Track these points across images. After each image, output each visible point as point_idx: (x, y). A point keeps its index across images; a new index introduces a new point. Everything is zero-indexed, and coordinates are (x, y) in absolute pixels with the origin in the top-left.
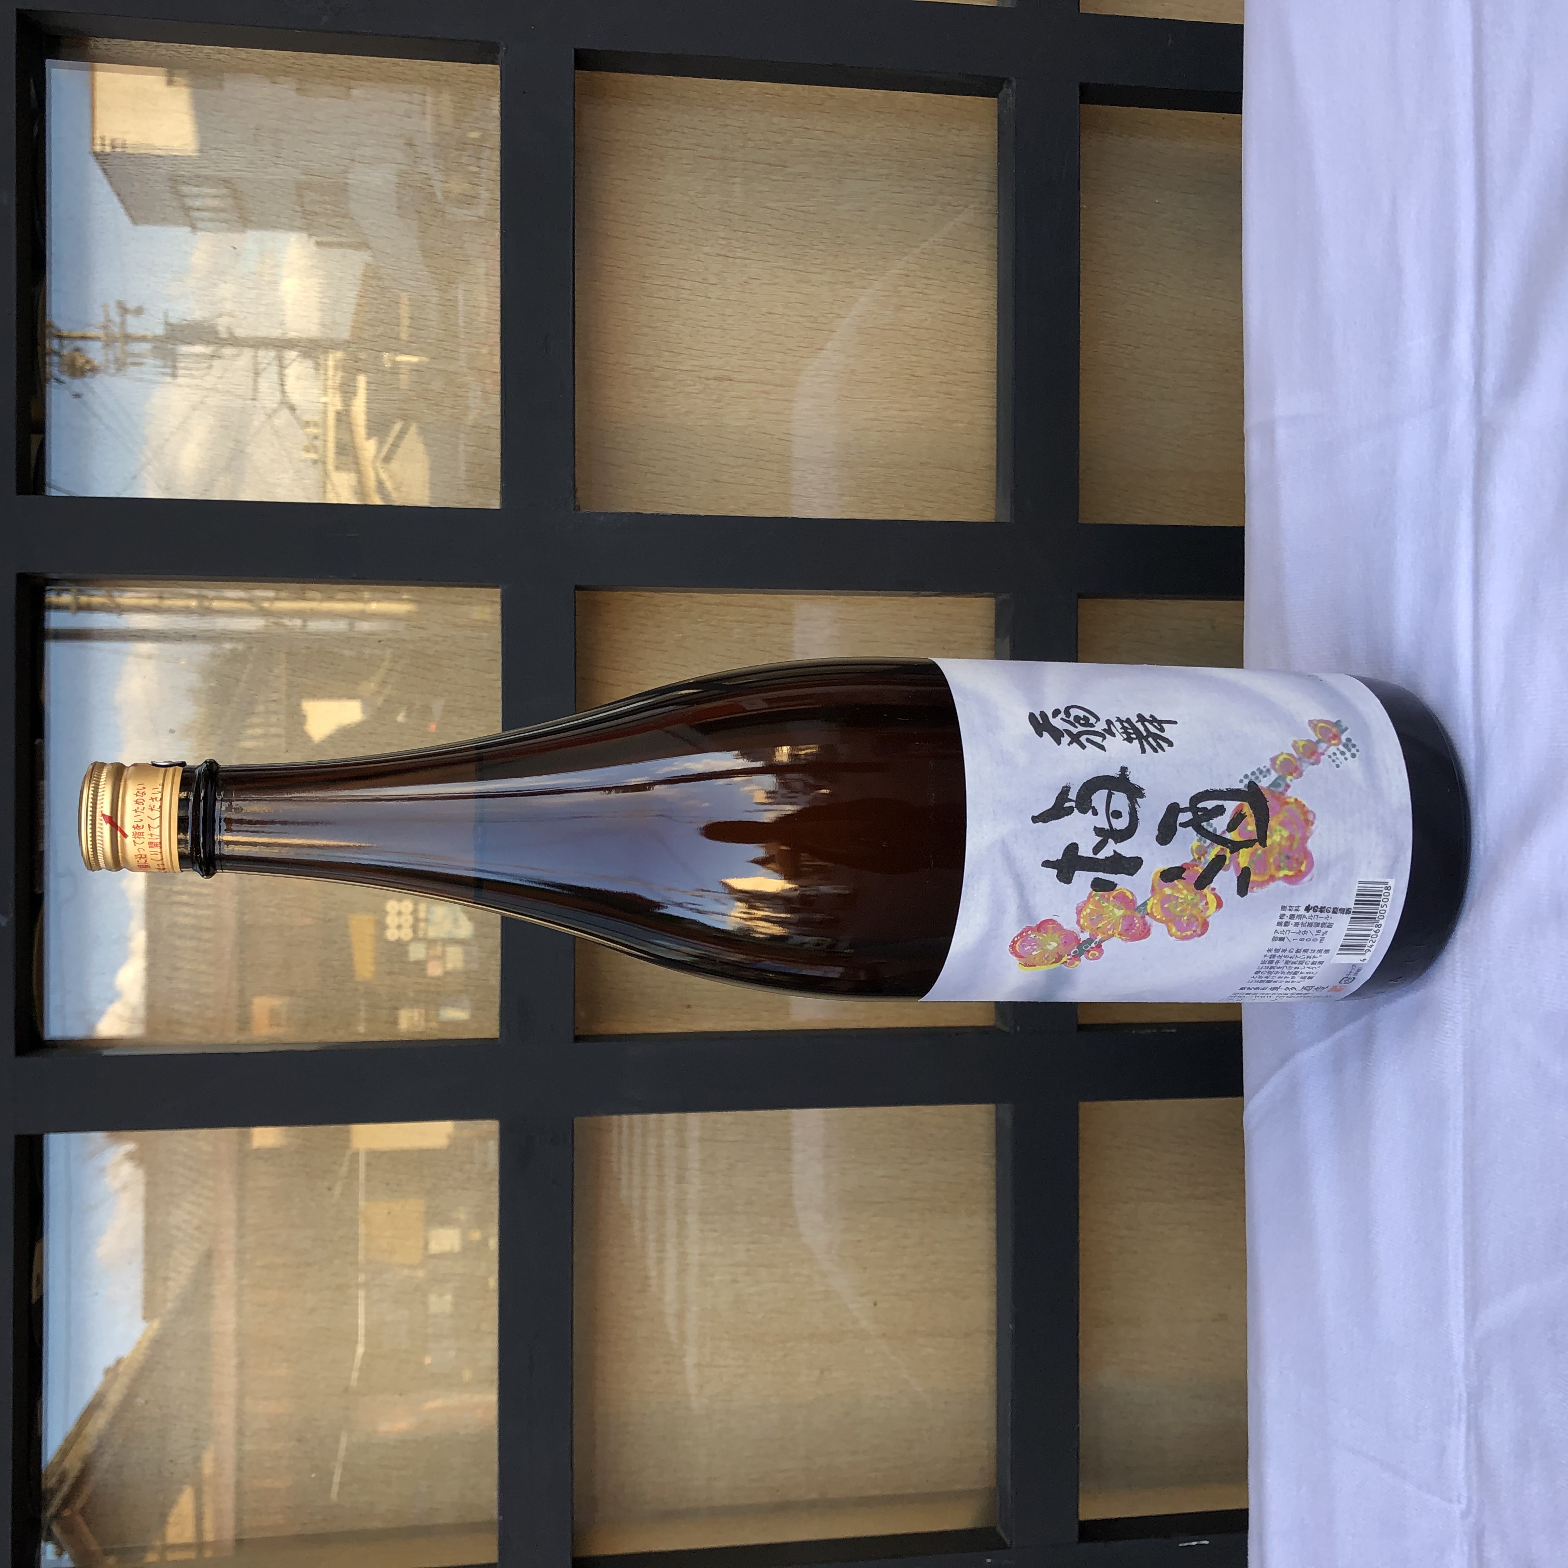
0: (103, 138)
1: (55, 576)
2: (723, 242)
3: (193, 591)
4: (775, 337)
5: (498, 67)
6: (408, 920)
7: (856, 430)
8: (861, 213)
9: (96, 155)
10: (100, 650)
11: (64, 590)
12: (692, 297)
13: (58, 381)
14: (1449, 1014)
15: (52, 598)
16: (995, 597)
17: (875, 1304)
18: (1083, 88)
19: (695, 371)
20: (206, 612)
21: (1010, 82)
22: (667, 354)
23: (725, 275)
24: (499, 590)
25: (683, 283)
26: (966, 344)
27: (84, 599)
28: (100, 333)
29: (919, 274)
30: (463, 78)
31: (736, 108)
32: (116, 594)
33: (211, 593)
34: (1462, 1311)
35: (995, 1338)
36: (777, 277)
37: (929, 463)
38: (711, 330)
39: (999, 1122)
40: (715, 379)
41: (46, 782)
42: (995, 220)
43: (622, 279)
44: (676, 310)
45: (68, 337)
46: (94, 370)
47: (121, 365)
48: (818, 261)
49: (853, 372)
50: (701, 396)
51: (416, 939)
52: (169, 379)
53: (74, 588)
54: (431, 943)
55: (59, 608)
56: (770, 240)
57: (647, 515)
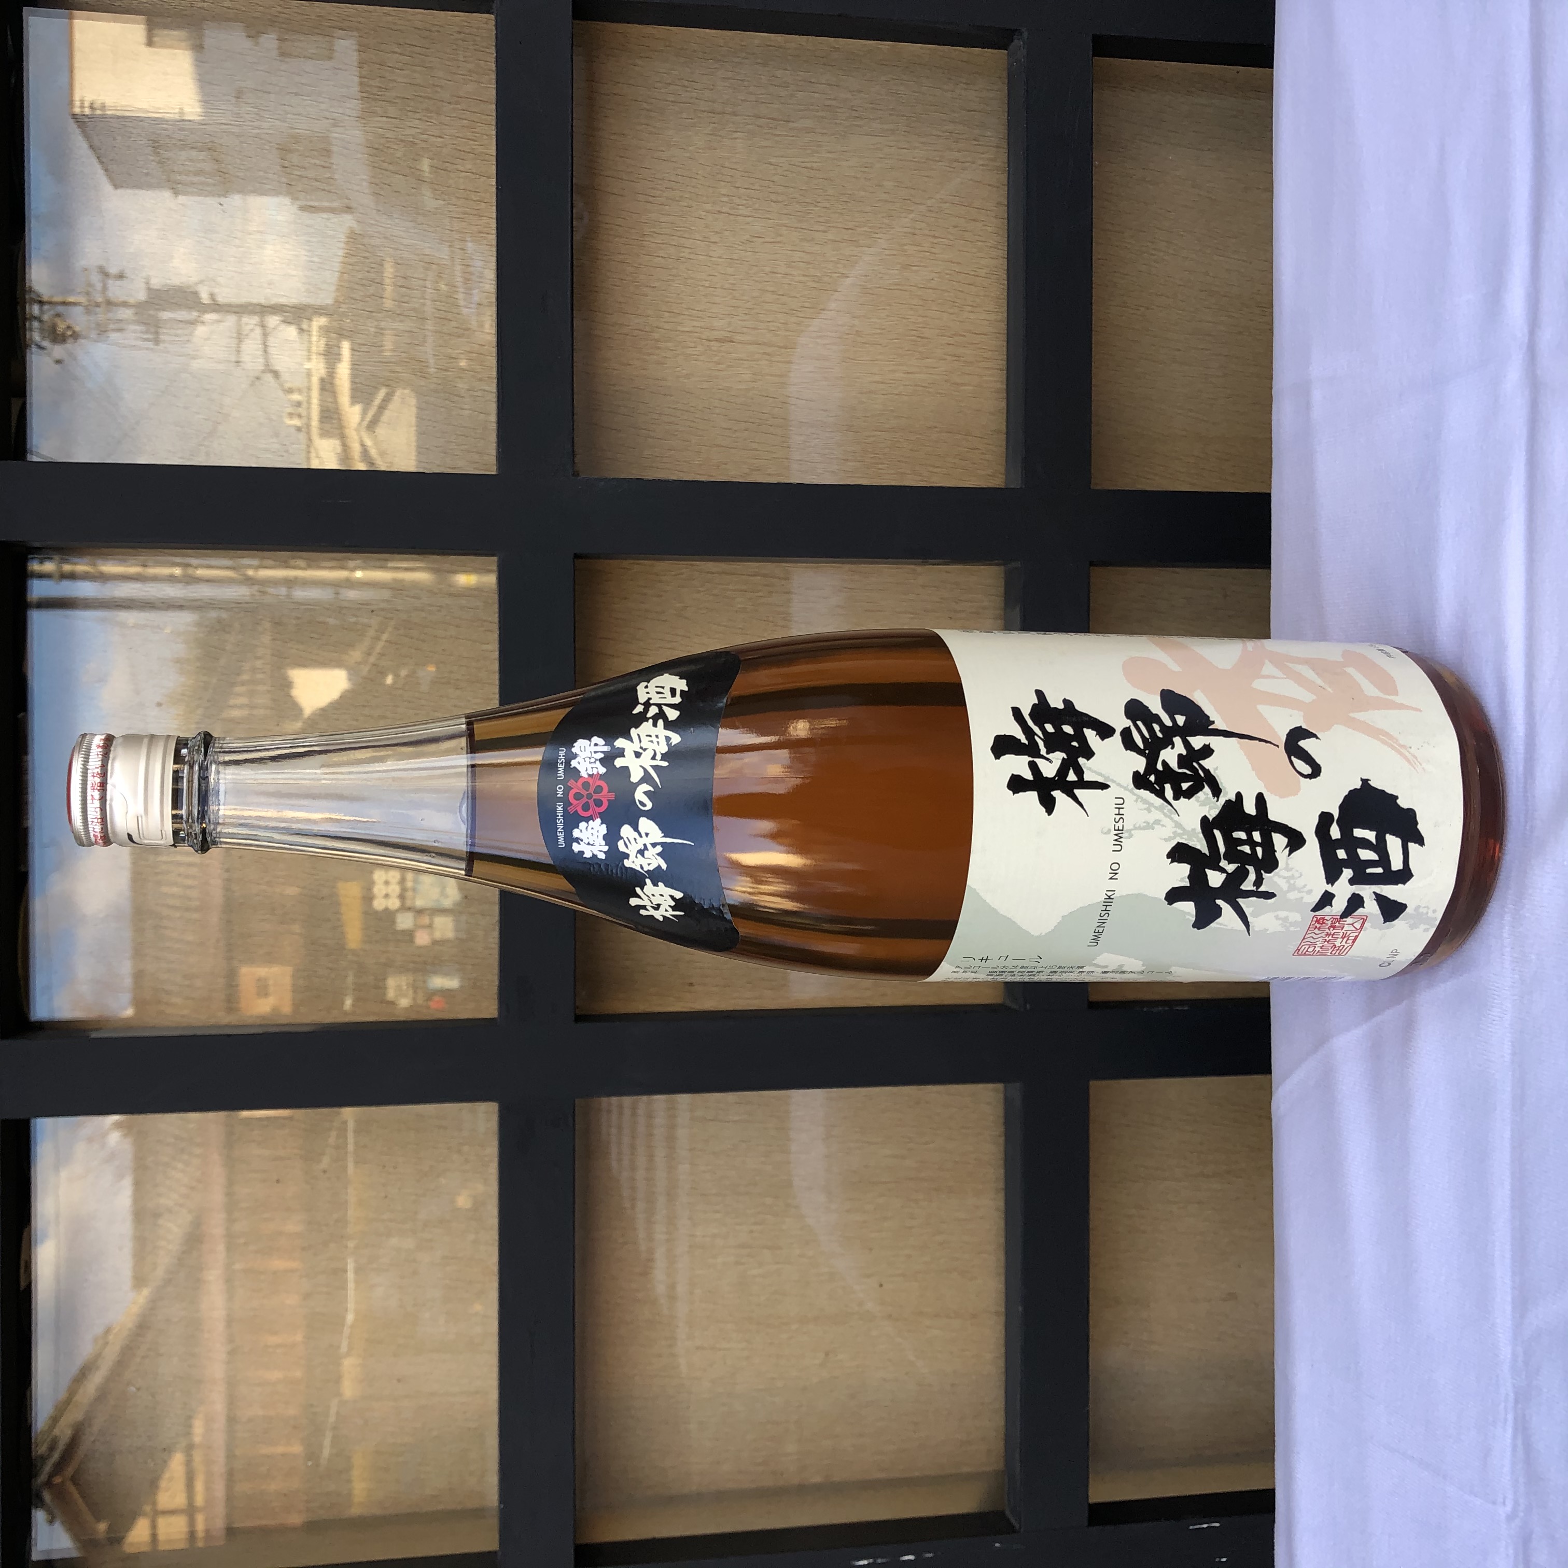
0: (82, 101)
1: (37, 544)
2: (725, 199)
3: (178, 560)
4: (778, 297)
5: (492, 17)
6: (395, 889)
7: (862, 393)
8: (866, 169)
9: (74, 116)
10: (84, 619)
11: (45, 558)
12: (692, 256)
13: (40, 347)
14: (1496, 1001)
15: (35, 566)
16: (1004, 565)
17: (881, 1285)
18: (1096, 39)
19: (697, 332)
20: (190, 580)
21: (1021, 34)
22: (667, 314)
23: (727, 233)
24: (495, 559)
25: (683, 241)
26: (974, 305)
27: (67, 568)
28: (82, 299)
29: (926, 232)
30: (457, 29)
31: (737, 60)
32: (99, 562)
33: (194, 561)
34: (1509, 1308)
35: (1003, 1318)
36: (781, 235)
37: (936, 427)
38: (713, 289)
39: (1008, 1102)
40: (716, 340)
41: (29, 757)
42: (1004, 178)
43: (621, 237)
44: (677, 268)
45: (50, 303)
46: (76, 336)
47: (102, 331)
48: (821, 220)
49: (858, 333)
50: (701, 358)
51: (404, 908)
52: (150, 345)
53: (57, 557)
54: (420, 912)
55: (42, 576)
56: (773, 197)
57: (648, 481)
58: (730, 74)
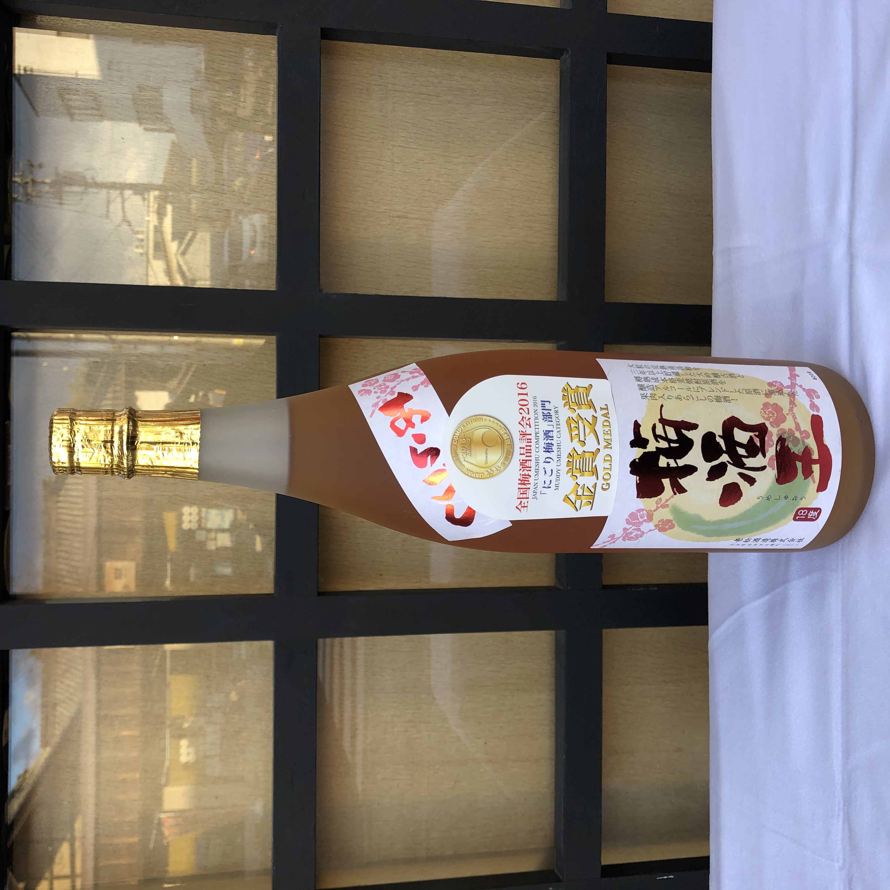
2: (403, 139)
4: (432, 193)
5: (276, 37)
7: (477, 247)
8: (481, 123)
12: (385, 170)
16: (556, 342)
17: (486, 744)
18: (609, 55)
19: (386, 212)
21: (568, 51)
22: (370, 202)
23: (404, 158)
24: (275, 337)
25: (379, 162)
26: (540, 199)
29: (514, 159)
35: (554, 762)
36: (434, 159)
37: (519, 267)
38: (396, 189)
39: (557, 642)
40: (398, 217)
41: (11, 446)
43: (345, 159)
44: (376, 177)
48: (457, 151)
49: (476, 214)
50: (390, 227)
56: (430, 138)
57: (359, 295)
58: (406, 70)
